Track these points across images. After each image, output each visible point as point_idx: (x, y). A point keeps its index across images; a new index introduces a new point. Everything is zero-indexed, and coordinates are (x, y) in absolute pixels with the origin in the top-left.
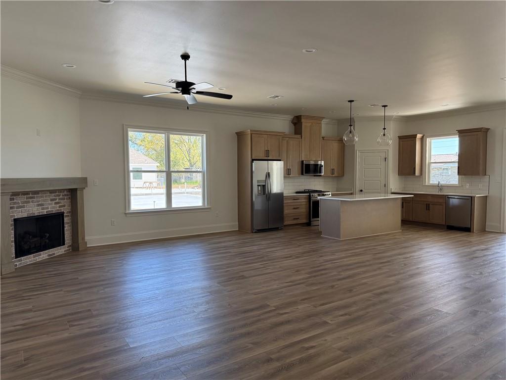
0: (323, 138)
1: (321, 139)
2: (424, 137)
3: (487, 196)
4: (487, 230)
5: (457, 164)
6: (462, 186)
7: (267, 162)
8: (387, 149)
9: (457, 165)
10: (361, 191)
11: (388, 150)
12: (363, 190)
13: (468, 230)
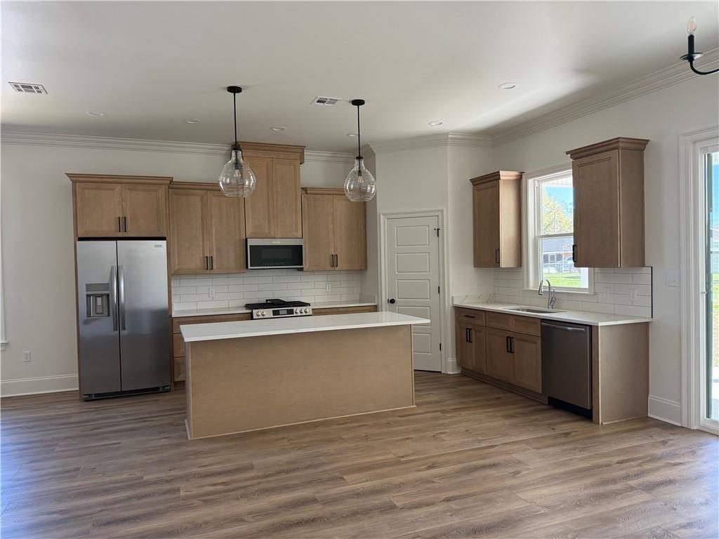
0: (305, 189)
1: (299, 192)
2: (524, 176)
3: (647, 323)
4: (650, 415)
5: (572, 239)
6: (595, 294)
7: (114, 242)
8: (439, 208)
9: (570, 241)
10: (392, 301)
11: (442, 211)
12: (396, 299)
13: (586, 415)
